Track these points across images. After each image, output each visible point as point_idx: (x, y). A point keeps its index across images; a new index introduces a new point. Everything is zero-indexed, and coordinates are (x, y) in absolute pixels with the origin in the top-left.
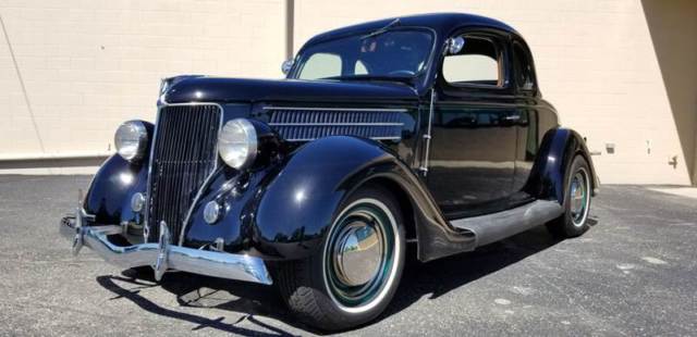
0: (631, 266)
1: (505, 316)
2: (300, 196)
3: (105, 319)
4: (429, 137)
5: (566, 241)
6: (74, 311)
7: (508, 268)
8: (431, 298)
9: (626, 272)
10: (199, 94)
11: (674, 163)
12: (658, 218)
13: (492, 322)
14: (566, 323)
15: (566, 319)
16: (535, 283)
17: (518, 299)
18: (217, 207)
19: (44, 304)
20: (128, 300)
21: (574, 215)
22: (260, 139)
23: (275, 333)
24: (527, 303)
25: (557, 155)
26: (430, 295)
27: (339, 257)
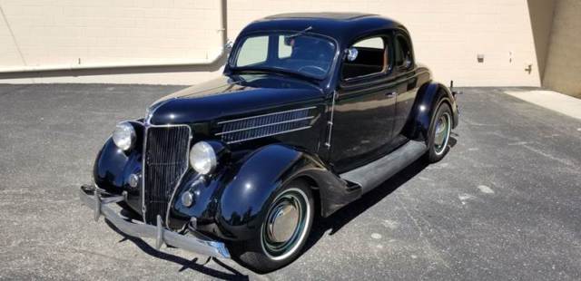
0: (468, 197)
1: (376, 251)
2: (248, 186)
3: (121, 262)
4: (331, 123)
5: (429, 167)
6: (98, 254)
7: (384, 200)
8: (331, 234)
9: (464, 203)
10: (172, 116)
11: (529, 70)
12: (502, 136)
13: (367, 257)
14: (414, 257)
15: (414, 253)
16: (401, 216)
17: (387, 233)
18: (191, 196)
19: (77, 248)
20: (131, 242)
21: (437, 146)
22: (217, 155)
23: (232, 273)
24: (393, 237)
25: (427, 104)
26: (330, 231)
27: (271, 226)
